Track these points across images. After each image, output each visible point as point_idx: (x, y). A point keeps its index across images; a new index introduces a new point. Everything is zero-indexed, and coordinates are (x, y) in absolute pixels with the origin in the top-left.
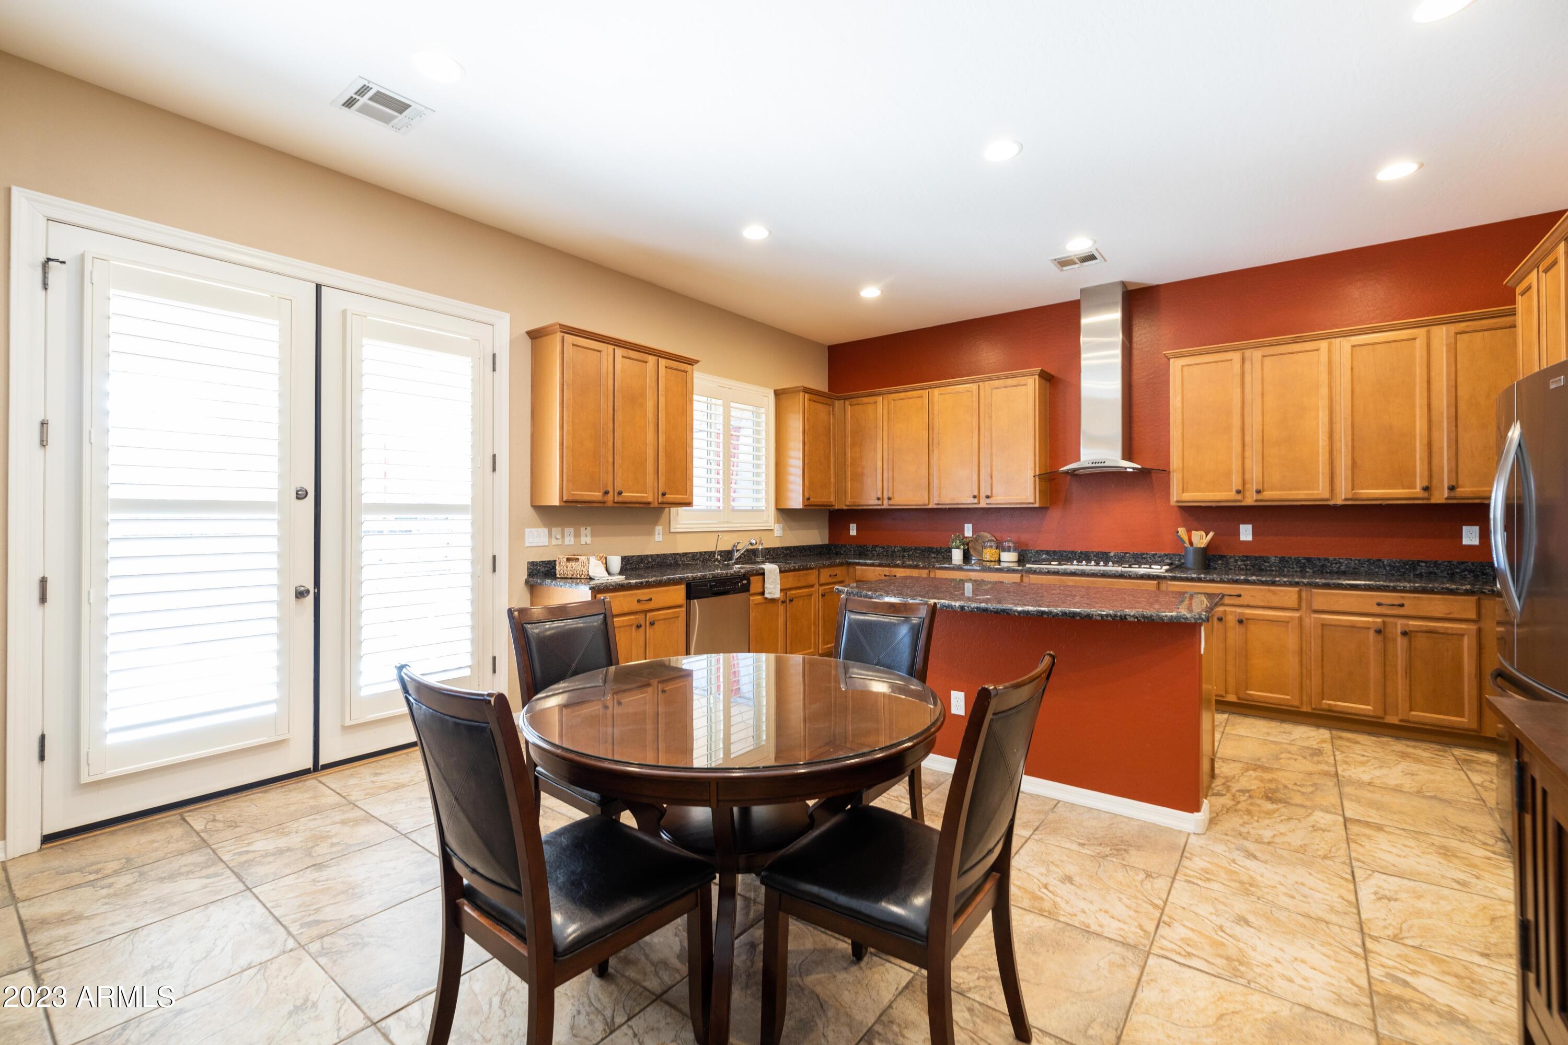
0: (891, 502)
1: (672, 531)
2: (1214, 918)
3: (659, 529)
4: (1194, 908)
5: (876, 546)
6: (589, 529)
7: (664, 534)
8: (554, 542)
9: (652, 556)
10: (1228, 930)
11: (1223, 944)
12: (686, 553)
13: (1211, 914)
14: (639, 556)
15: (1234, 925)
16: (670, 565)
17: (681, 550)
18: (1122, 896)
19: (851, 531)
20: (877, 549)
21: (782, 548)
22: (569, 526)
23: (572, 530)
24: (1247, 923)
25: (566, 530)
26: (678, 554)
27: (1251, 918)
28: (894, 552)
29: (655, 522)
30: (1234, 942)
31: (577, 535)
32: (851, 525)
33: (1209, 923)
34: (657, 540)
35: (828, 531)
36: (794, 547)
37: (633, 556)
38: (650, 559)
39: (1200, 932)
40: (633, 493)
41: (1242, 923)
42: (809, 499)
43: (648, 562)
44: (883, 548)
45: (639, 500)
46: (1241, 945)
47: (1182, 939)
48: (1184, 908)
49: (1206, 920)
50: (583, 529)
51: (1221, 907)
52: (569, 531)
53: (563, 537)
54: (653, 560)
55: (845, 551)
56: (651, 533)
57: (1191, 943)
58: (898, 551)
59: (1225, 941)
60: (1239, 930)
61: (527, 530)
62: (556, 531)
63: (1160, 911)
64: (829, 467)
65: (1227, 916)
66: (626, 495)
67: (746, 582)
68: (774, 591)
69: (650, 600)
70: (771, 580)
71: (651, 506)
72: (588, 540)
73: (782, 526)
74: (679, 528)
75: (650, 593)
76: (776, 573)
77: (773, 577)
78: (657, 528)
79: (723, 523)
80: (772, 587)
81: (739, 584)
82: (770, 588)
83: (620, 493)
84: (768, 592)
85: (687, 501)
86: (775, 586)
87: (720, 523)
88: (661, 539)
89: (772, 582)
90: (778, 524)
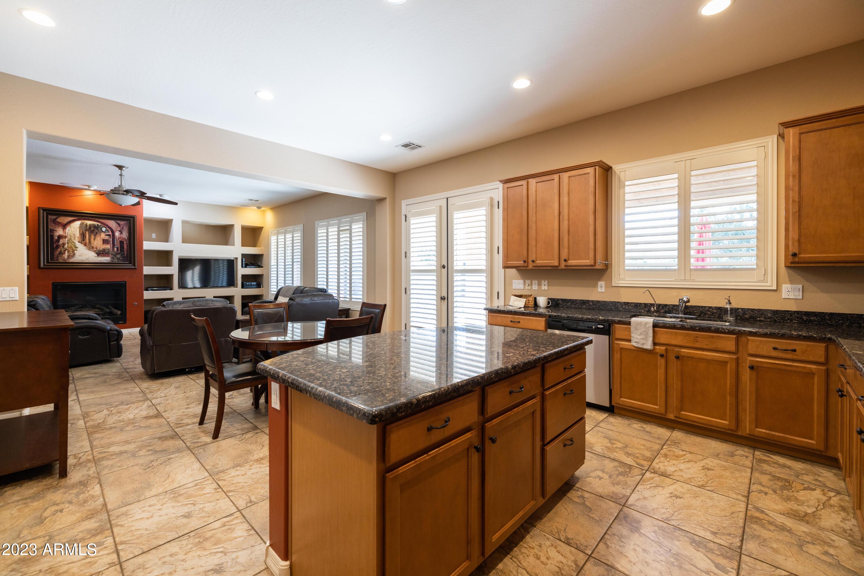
1: (613, 285)
2: (201, 506)
3: (601, 284)
4: (214, 503)
6: (546, 281)
7: (605, 288)
8: (527, 287)
9: (593, 301)
10: (190, 506)
11: (187, 499)
12: (628, 303)
13: (204, 507)
14: (581, 300)
15: (190, 511)
16: (611, 310)
17: (623, 300)
18: (247, 484)
21: (798, 312)
22: (535, 279)
23: (537, 282)
24: (184, 516)
25: (534, 282)
26: (618, 302)
27: (185, 520)
29: (599, 279)
30: (183, 503)
31: (539, 284)
33: (201, 503)
34: (599, 290)
37: (577, 300)
38: (591, 303)
39: (201, 496)
41: (187, 514)
42: (794, 255)
43: (590, 305)
45: (548, 265)
46: (179, 504)
47: (204, 488)
48: (218, 500)
49: (203, 502)
50: (543, 281)
51: (203, 514)
52: (535, 282)
53: (532, 285)
54: (594, 304)
56: (595, 286)
57: (200, 489)
59: (187, 500)
60: (186, 509)
61: (514, 281)
62: (528, 282)
63: (225, 491)
65: (196, 512)
66: (539, 262)
67: (602, 326)
68: (644, 342)
69: (519, 322)
70: (640, 331)
71: (559, 268)
72: (546, 288)
73: (800, 286)
74: (622, 283)
75: (519, 318)
76: (647, 326)
77: (643, 330)
78: (600, 283)
79: (681, 280)
80: (640, 337)
81: (594, 327)
82: (637, 338)
83: (533, 261)
84: (634, 341)
85: (589, 264)
86: (642, 337)
87: (676, 281)
88: (603, 290)
89: (641, 333)
90: (791, 284)
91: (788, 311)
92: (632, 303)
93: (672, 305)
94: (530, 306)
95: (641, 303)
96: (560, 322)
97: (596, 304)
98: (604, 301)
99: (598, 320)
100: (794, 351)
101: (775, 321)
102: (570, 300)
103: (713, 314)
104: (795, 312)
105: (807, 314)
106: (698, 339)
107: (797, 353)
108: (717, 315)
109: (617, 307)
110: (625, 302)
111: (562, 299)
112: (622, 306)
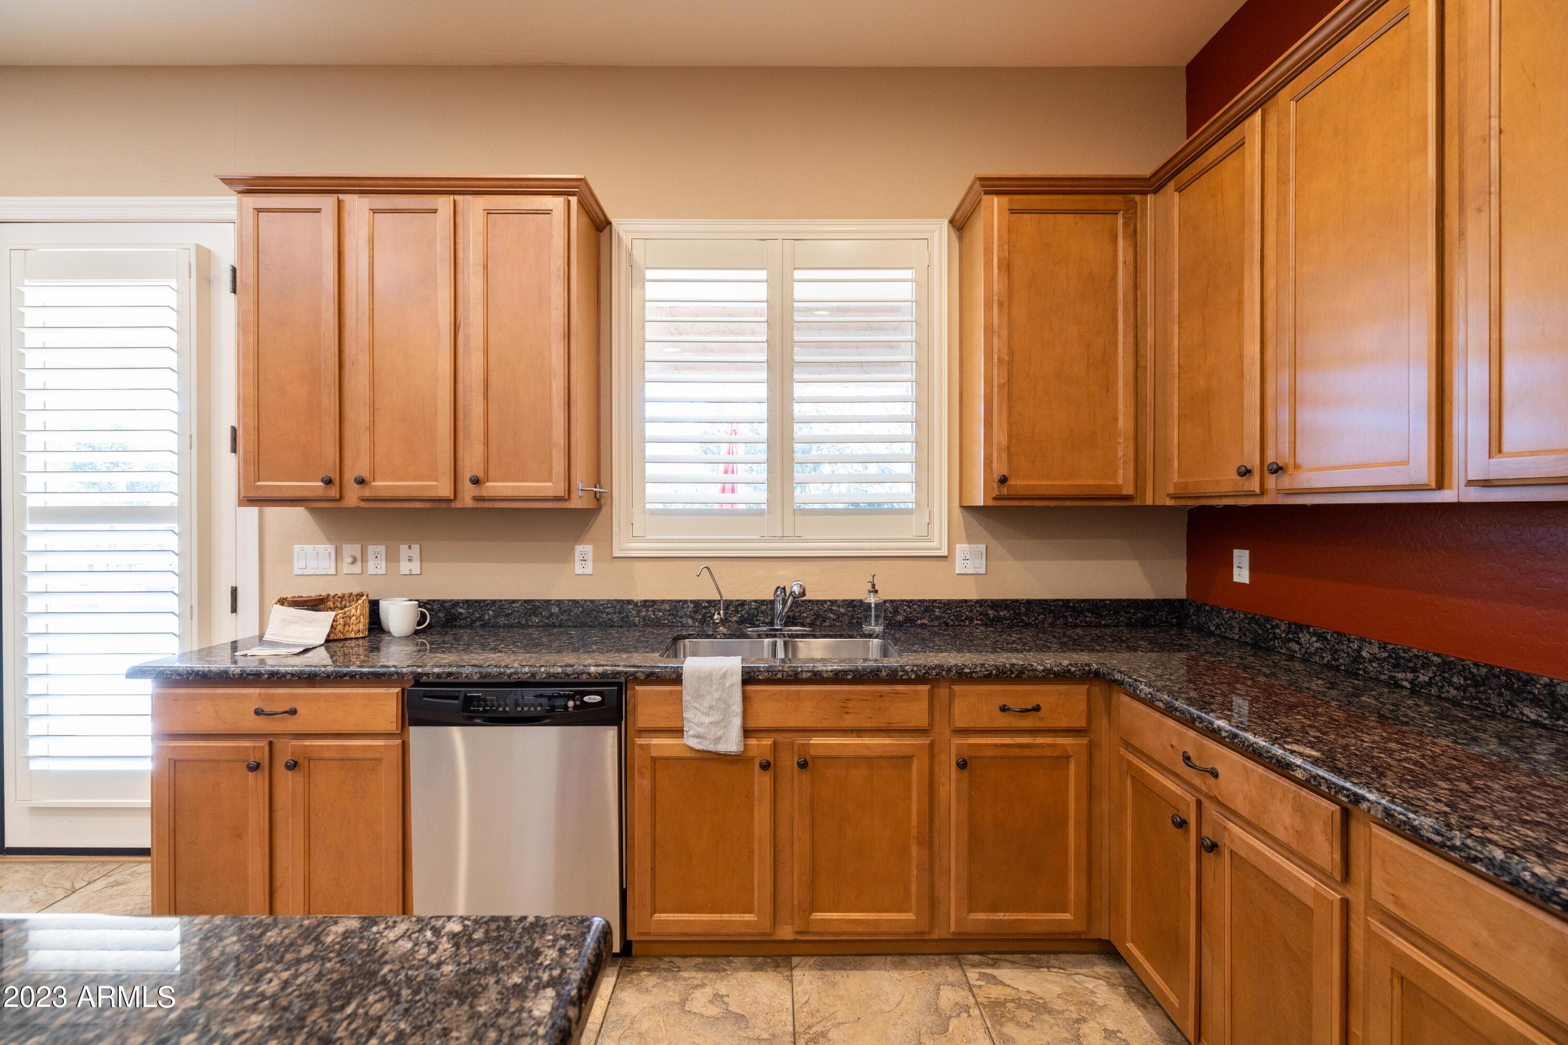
0: (1286, 482)
1: (615, 555)
3: (584, 550)
5: (1301, 627)
6: (416, 548)
7: (595, 561)
8: (347, 568)
9: (559, 603)
12: (654, 602)
14: (526, 601)
16: (609, 625)
17: (641, 594)
19: (1236, 571)
20: (1304, 637)
21: (980, 602)
22: (376, 541)
23: (382, 549)
25: (371, 549)
26: (629, 602)
28: (1357, 658)
29: (578, 537)
31: (392, 558)
32: (1236, 552)
34: (578, 569)
35: (1183, 564)
36: (1029, 602)
37: (514, 601)
38: (555, 610)
40: (402, 480)
42: (1003, 480)
43: (551, 615)
44: (1321, 637)
45: (415, 494)
50: (403, 548)
52: (377, 550)
53: (364, 559)
54: (562, 612)
55: (1218, 626)
56: (567, 557)
58: (1374, 658)
61: (297, 548)
62: (351, 549)
64: (1108, 388)
66: (383, 485)
67: (598, 698)
68: (719, 733)
69: (293, 712)
70: (707, 702)
71: (454, 505)
72: (415, 567)
73: (982, 547)
74: (636, 548)
75: (293, 697)
76: (727, 685)
77: (716, 695)
78: (579, 549)
79: (774, 539)
80: (707, 720)
81: (571, 704)
82: (700, 725)
83: (361, 482)
84: (691, 732)
85: (550, 493)
86: (715, 717)
87: (763, 539)
88: (589, 570)
89: (711, 708)
90: (969, 543)
91: (966, 601)
92: (663, 601)
93: (756, 601)
94: (353, 635)
95: (686, 601)
96: (456, 698)
97: (568, 612)
98: (592, 601)
99: (584, 677)
100: (1037, 709)
101: (947, 624)
102: (494, 602)
103: (839, 616)
104: (977, 601)
105: (996, 604)
106: (849, 704)
107: (1042, 713)
108: (846, 620)
109: (627, 616)
110: (646, 601)
111: (467, 601)
112: (639, 611)
